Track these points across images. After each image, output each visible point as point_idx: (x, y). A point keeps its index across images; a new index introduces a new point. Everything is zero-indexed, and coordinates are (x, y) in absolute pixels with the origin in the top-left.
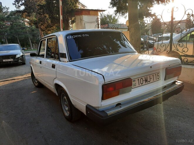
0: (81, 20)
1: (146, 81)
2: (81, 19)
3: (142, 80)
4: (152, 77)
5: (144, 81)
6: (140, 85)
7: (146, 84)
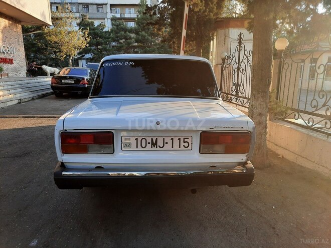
1: (154, 144)
2: (226, 35)
3: (144, 141)
4: (168, 140)
5: (149, 143)
6: (140, 148)
7: (152, 149)
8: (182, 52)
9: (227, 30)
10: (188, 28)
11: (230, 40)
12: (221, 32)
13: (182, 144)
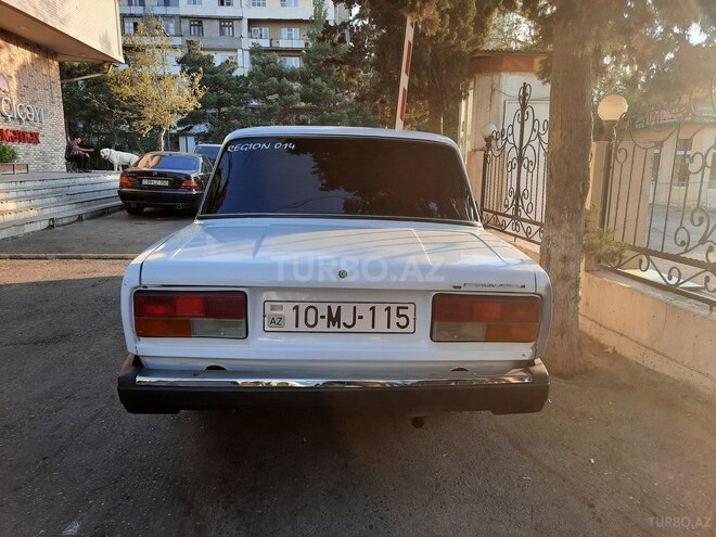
0: (493, 90)
1: (334, 319)
2: (495, 86)
3: (311, 312)
4: (364, 310)
5: (323, 317)
6: (303, 326)
7: (329, 330)
8: (399, 123)
9: (496, 77)
10: (412, 72)
11: (503, 98)
12: (484, 80)
13: (394, 319)
